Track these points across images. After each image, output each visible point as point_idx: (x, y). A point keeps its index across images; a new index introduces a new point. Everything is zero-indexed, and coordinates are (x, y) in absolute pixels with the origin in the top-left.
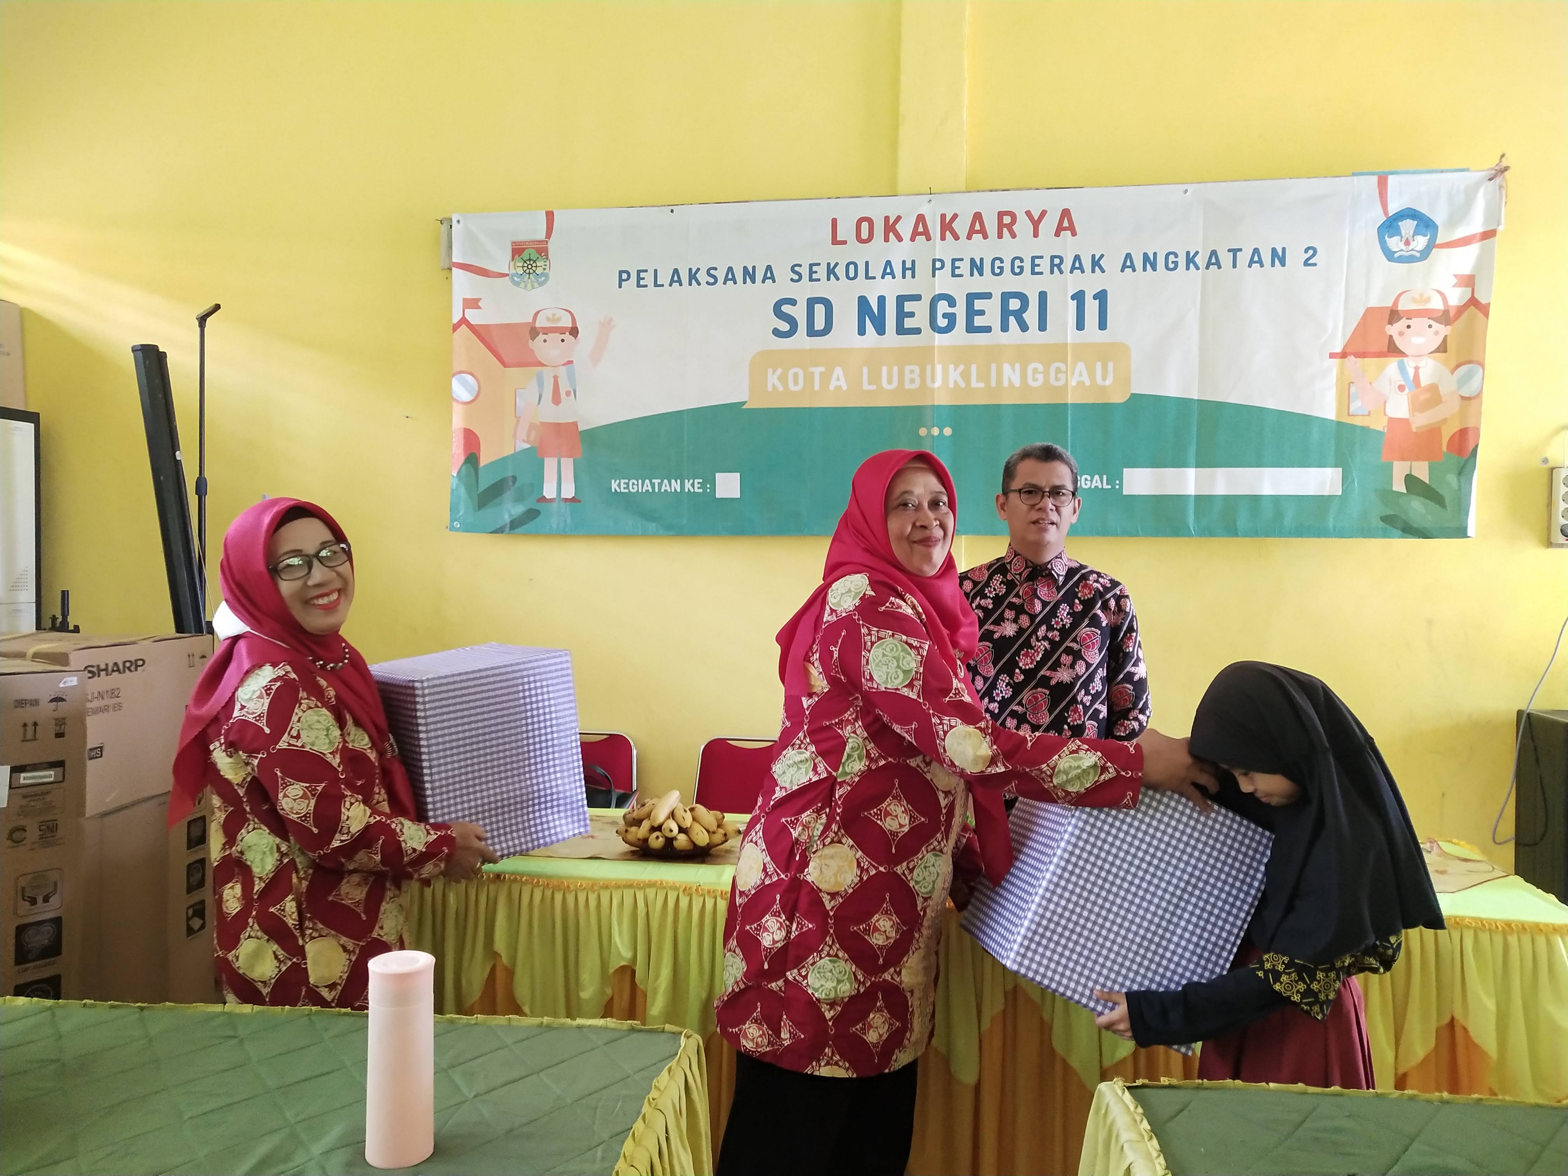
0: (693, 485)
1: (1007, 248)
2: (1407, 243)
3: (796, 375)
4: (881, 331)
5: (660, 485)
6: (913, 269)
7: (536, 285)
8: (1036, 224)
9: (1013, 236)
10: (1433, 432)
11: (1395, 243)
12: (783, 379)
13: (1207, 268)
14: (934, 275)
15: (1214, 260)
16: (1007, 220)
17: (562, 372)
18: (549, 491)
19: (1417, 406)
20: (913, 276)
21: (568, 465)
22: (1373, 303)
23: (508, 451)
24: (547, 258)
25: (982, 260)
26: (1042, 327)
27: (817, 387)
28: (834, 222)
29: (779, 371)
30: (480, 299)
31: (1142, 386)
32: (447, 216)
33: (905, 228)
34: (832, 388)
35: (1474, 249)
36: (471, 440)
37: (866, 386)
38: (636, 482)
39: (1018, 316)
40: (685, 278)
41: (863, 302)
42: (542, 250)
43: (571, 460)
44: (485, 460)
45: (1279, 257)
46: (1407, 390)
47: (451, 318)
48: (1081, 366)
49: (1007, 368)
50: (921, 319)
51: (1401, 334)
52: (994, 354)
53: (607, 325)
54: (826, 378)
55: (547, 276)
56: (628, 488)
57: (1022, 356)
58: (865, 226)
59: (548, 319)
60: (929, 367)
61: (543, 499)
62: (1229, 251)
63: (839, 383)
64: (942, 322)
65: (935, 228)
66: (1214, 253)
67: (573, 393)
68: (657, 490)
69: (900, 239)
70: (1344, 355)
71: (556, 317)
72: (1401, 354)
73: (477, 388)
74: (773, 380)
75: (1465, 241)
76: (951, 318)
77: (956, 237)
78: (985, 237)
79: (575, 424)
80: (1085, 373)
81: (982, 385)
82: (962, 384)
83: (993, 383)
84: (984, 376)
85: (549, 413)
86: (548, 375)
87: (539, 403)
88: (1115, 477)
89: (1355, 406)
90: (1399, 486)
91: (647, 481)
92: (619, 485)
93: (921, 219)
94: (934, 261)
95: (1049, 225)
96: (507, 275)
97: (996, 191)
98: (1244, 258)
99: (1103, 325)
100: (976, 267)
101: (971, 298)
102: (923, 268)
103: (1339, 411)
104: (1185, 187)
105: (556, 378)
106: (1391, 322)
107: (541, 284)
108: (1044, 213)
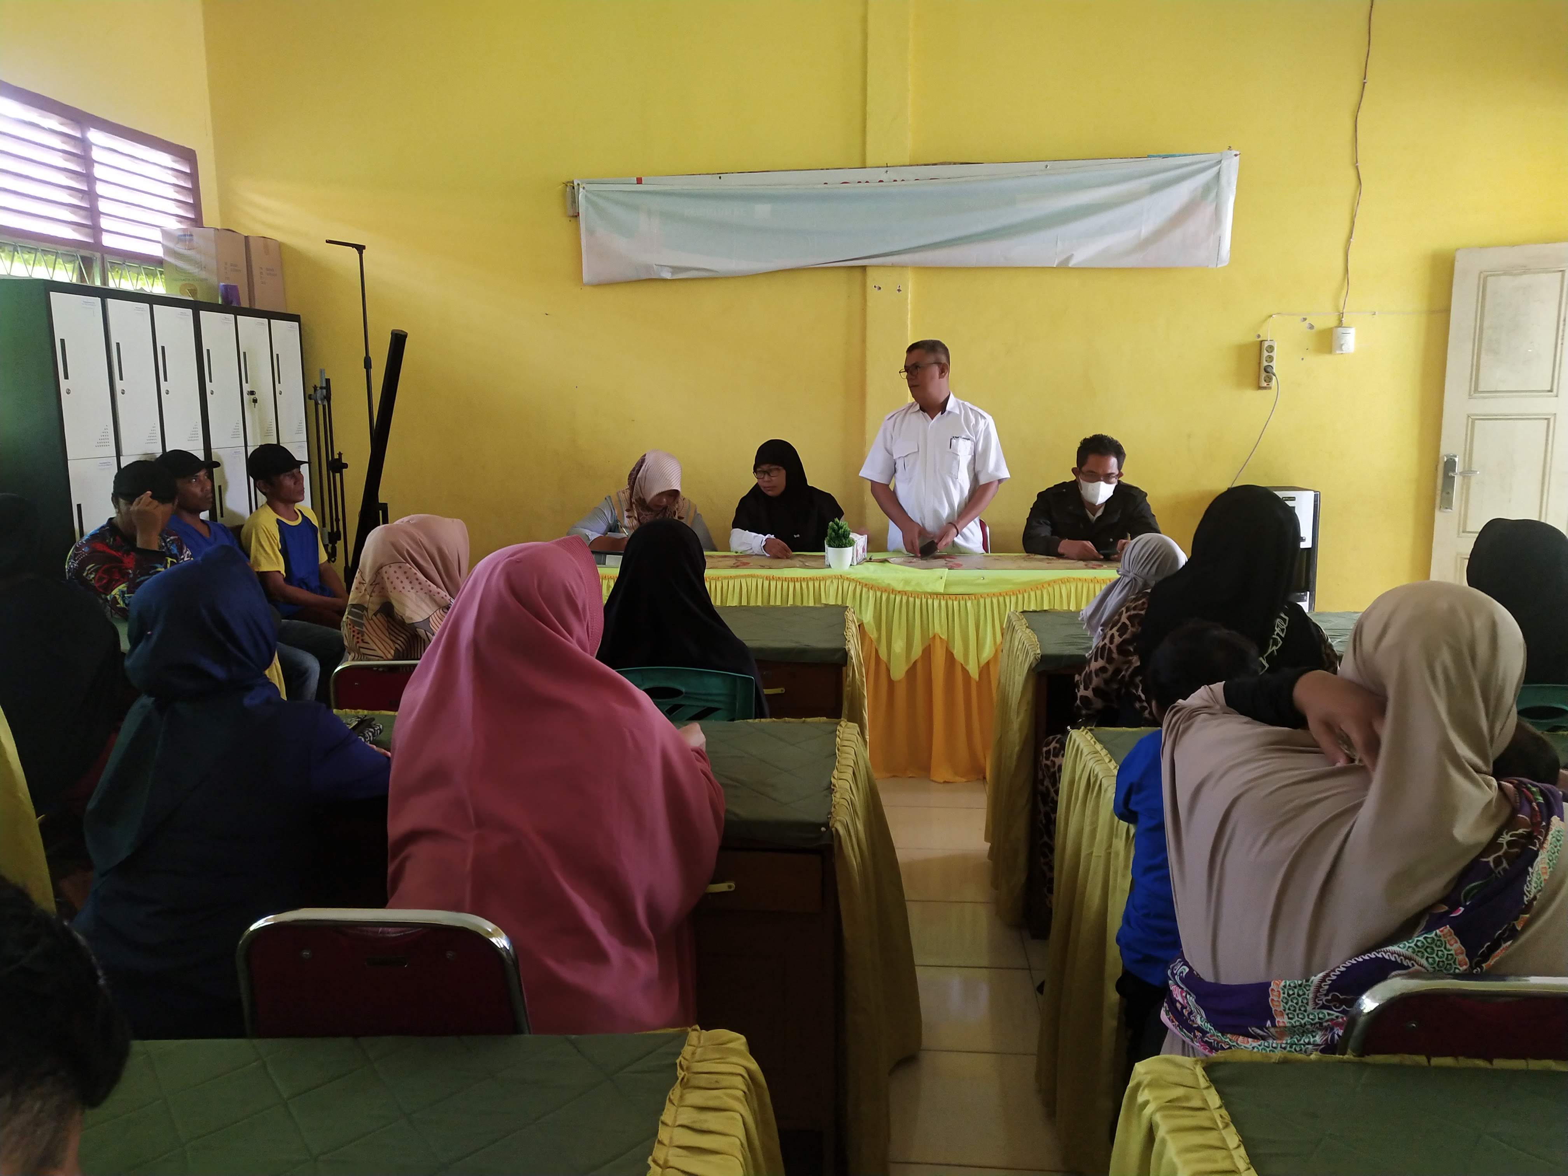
32: (571, 180)
97: (928, 165)
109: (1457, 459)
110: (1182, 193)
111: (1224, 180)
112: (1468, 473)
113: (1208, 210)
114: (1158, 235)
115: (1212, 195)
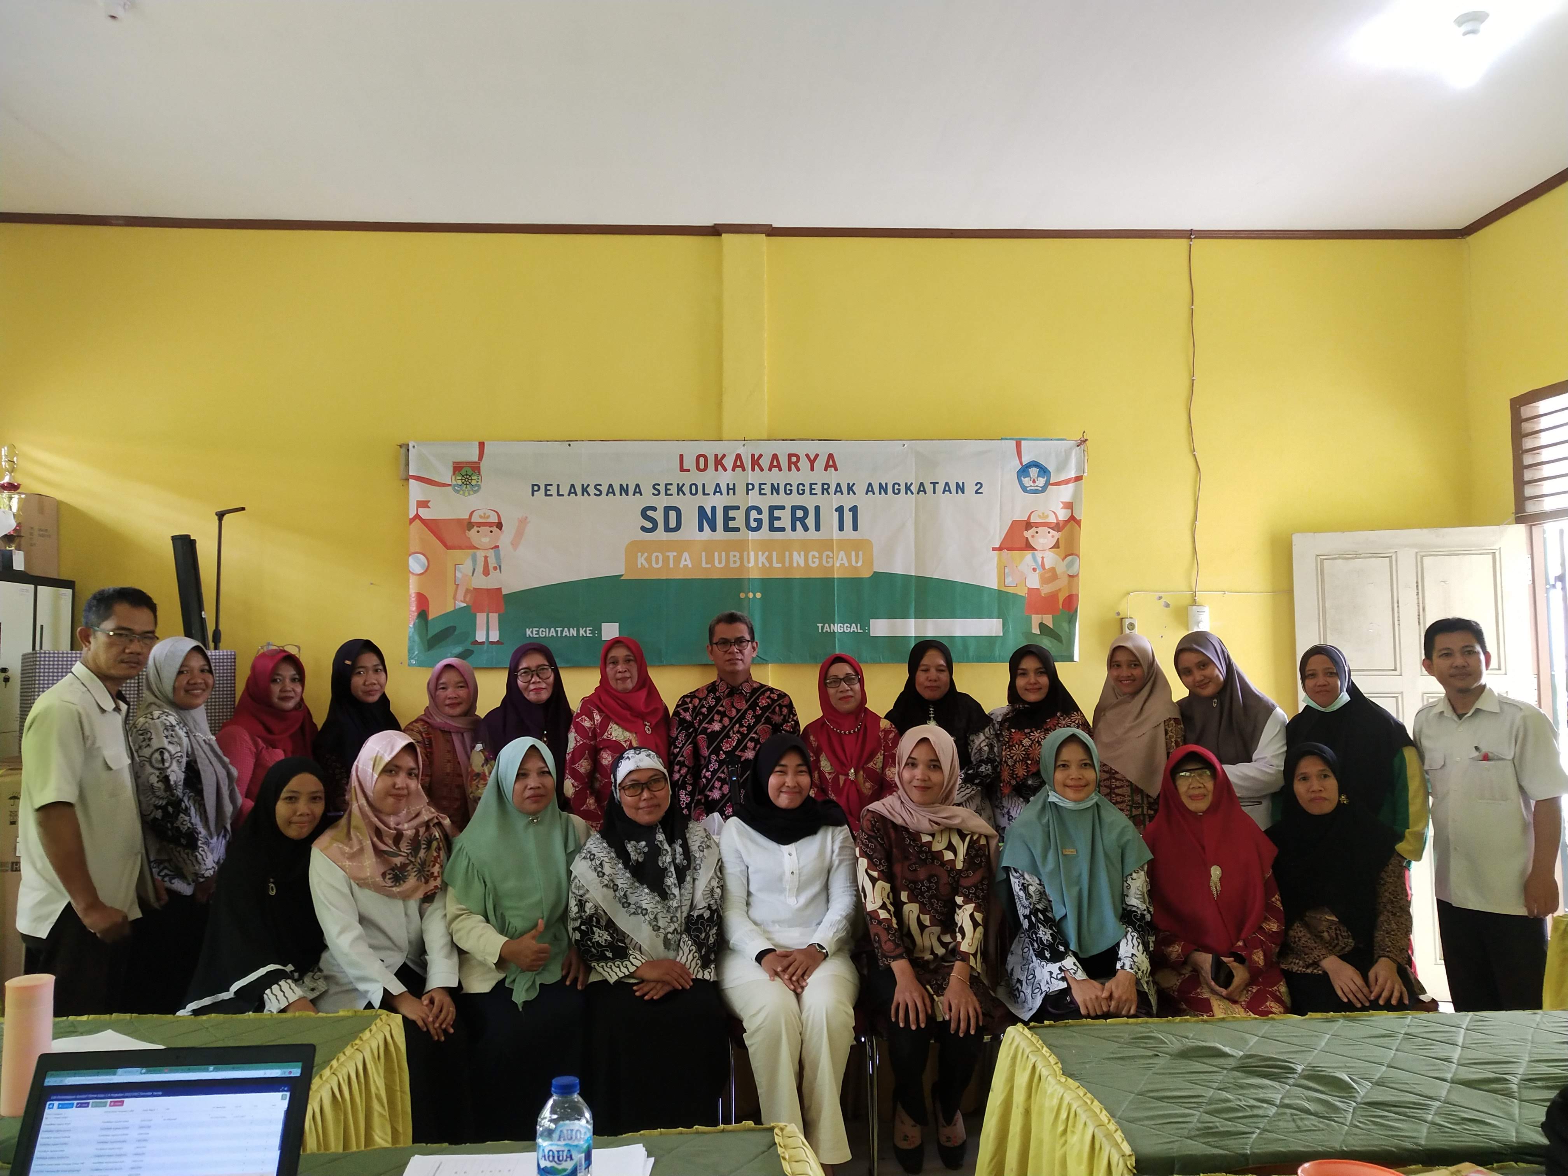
0: (585, 632)
1: (794, 477)
2: (1034, 482)
3: (657, 557)
4: (714, 529)
5: (562, 632)
6: (734, 489)
7: (471, 493)
8: (812, 463)
9: (798, 470)
10: (1053, 596)
11: (1027, 481)
12: (648, 559)
13: (918, 493)
14: (748, 494)
15: (922, 489)
16: (794, 459)
17: (491, 554)
18: (480, 637)
19: (1044, 581)
20: (734, 494)
21: (494, 617)
22: (1017, 518)
23: (450, 609)
24: (479, 474)
25: (778, 484)
26: (818, 528)
27: (671, 566)
28: (681, 456)
29: (646, 554)
30: (429, 501)
31: (880, 567)
32: (405, 441)
33: (729, 462)
34: (681, 566)
35: (1071, 486)
36: (422, 601)
37: (704, 565)
38: (544, 630)
39: (802, 520)
40: (579, 490)
41: (701, 509)
42: (476, 468)
43: (496, 615)
44: (431, 616)
45: (960, 488)
46: (1037, 572)
47: (408, 515)
48: (842, 553)
49: (795, 554)
50: (739, 521)
51: (1033, 536)
52: (787, 546)
53: (523, 522)
54: (677, 560)
55: (479, 486)
56: (538, 634)
57: (805, 546)
58: (702, 460)
59: (481, 517)
60: (745, 553)
61: (476, 642)
62: (931, 483)
63: (686, 563)
64: (754, 524)
65: (748, 464)
66: (922, 484)
67: (499, 568)
68: (559, 635)
69: (725, 470)
70: (1000, 549)
71: (487, 515)
72: (1033, 549)
73: (427, 564)
74: (641, 561)
75: (1067, 482)
76: (759, 522)
77: (762, 470)
78: (780, 470)
79: (500, 589)
80: (845, 559)
81: (780, 565)
82: (768, 565)
83: (787, 565)
84: (781, 559)
85: (481, 582)
86: (480, 554)
87: (473, 575)
88: (866, 625)
89: (1009, 581)
90: (1036, 630)
91: (552, 629)
92: (532, 632)
93: (738, 456)
94: (748, 484)
95: (820, 463)
96: (450, 485)
97: (786, 440)
98: (940, 488)
99: (855, 528)
100: (775, 489)
101: (772, 509)
102: (741, 489)
103: (999, 583)
104: (904, 442)
105: (486, 557)
106: (1027, 530)
107: (475, 492)
108: (817, 455)
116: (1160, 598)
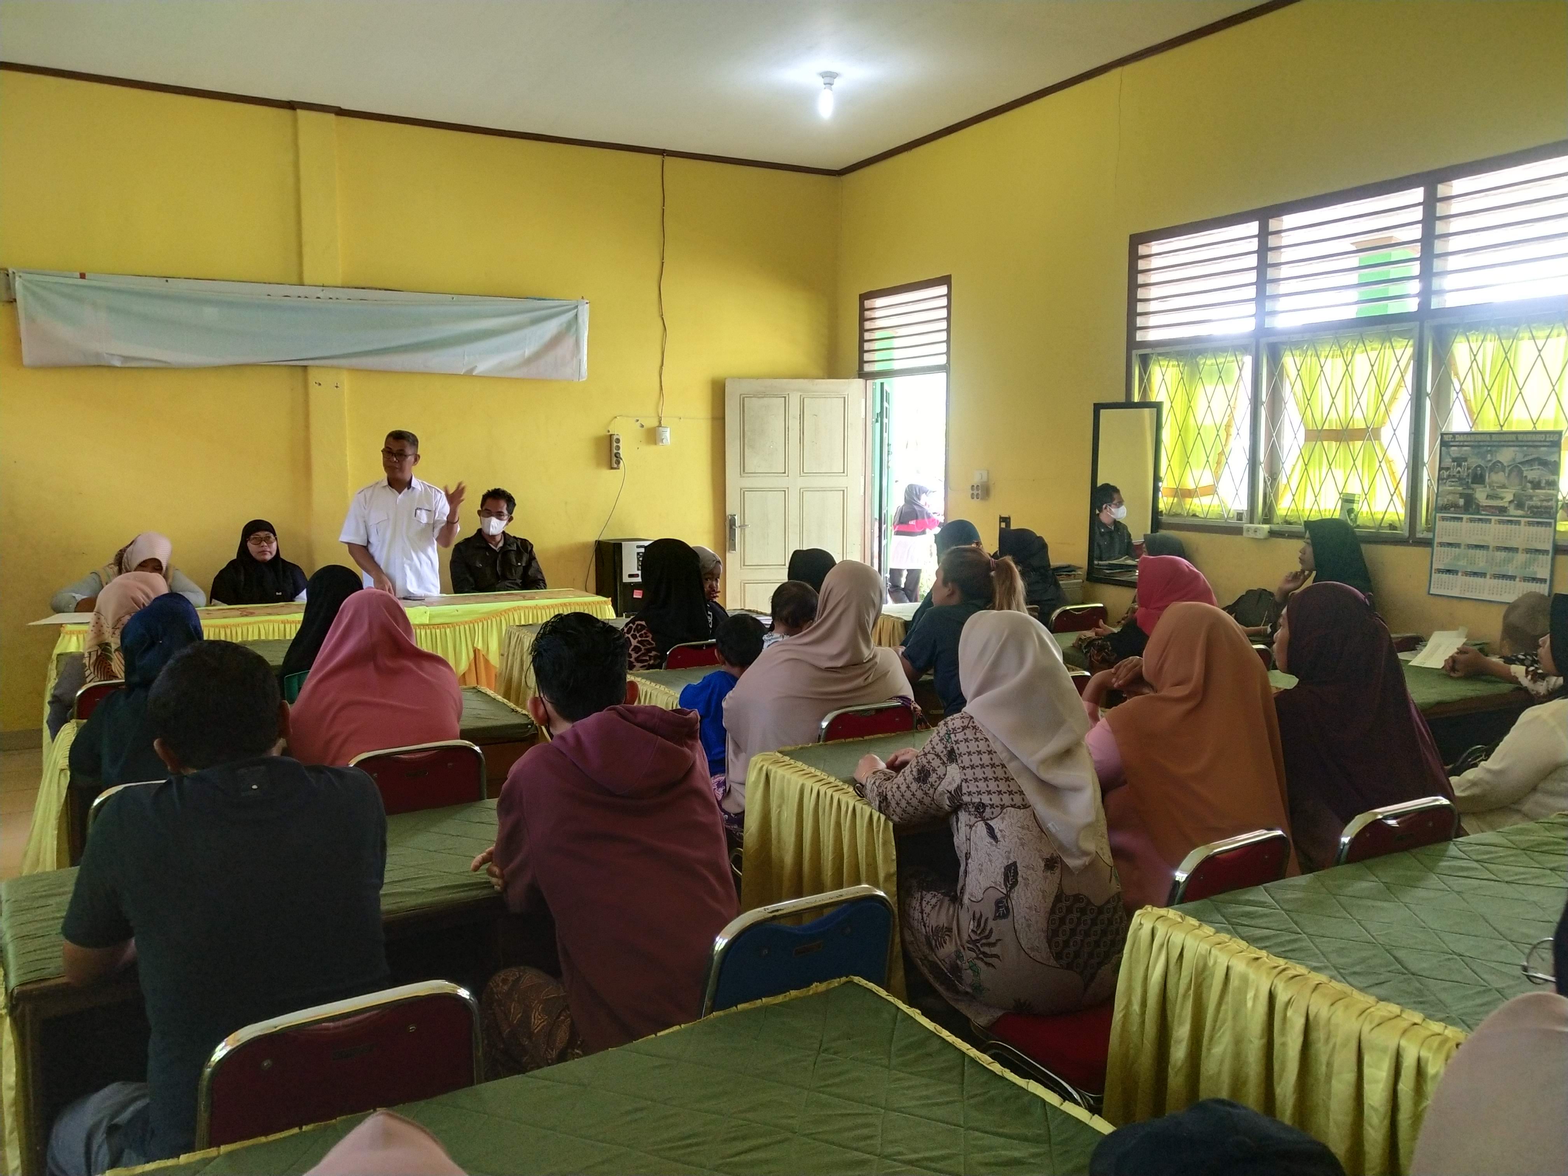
97: (358, 288)
109: (736, 517)
110: (551, 327)
111: (580, 320)
112: (743, 526)
113: (570, 342)
114: (537, 356)
115: (573, 330)
116: (638, 421)
